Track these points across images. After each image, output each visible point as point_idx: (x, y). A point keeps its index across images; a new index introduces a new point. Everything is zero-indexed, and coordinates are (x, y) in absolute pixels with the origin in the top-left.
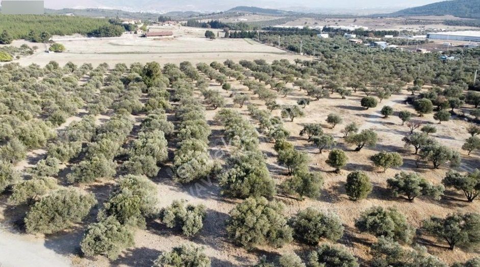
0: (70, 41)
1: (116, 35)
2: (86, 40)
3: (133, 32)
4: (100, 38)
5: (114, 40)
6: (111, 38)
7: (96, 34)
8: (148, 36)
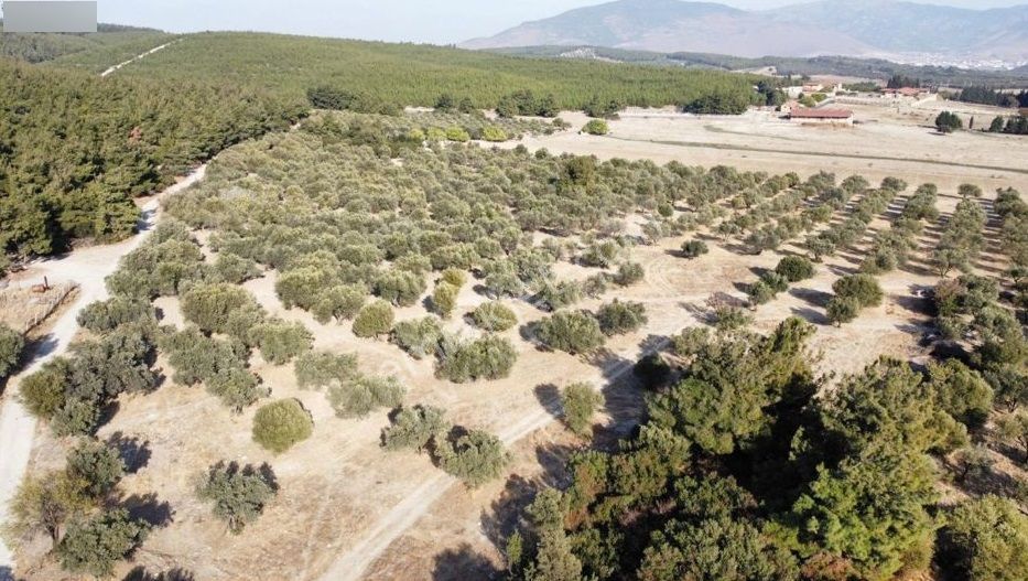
0: (646, 117)
1: (733, 112)
2: (672, 118)
3: (774, 108)
4: (698, 116)
5: (719, 121)
6: (718, 116)
7: (695, 108)
8: (794, 117)
